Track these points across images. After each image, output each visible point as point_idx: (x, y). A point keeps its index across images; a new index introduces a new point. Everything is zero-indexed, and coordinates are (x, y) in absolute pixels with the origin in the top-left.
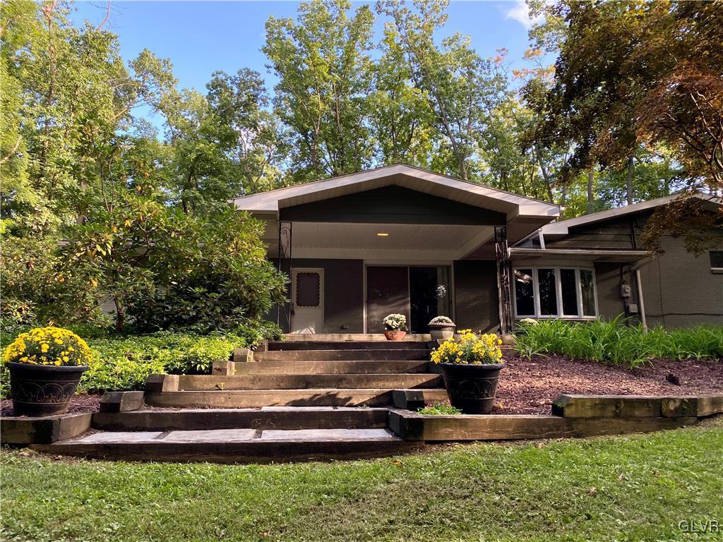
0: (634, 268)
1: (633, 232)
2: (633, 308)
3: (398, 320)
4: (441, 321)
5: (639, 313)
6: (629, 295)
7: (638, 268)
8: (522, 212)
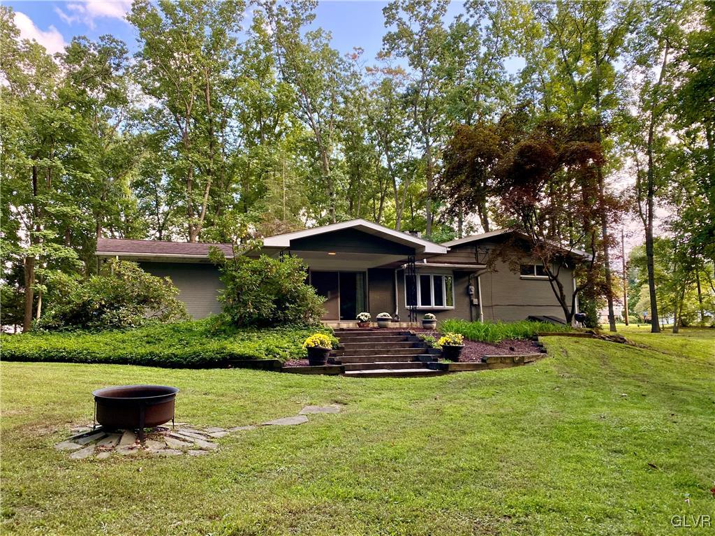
0: (476, 275)
1: (477, 252)
2: (475, 301)
3: (366, 316)
4: (385, 316)
5: (479, 305)
6: (473, 293)
7: (479, 275)
8: (427, 250)
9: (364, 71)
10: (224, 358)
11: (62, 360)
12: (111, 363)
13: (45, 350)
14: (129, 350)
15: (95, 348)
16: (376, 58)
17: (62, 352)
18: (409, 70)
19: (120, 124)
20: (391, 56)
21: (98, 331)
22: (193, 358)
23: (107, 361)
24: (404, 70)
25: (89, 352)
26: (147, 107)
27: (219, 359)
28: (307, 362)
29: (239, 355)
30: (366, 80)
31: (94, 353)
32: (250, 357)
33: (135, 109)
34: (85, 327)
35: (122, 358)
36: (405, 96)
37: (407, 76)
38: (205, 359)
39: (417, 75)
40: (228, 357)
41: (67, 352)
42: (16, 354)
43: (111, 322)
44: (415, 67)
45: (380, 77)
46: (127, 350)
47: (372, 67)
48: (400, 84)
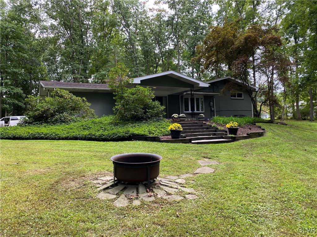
0: (213, 98)
3: (176, 116)
4: (183, 115)
5: (214, 110)
6: (212, 105)
8: (201, 85)
9: (148, 10)
10: (130, 136)
11: (42, 138)
12: (69, 140)
13: (32, 134)
14: (78, 133)
15: (58, 132)
16: (154, 4)
17: (41, 135)
18: (168, 10)
19: (38, 32)
20: (160, 3)
21: (54, 124)
22: (114, 136)
23: (66, 138)
24: (166, 10)
25: (56, 135)
26: (50, 24)
27: (127, 136)
28: (170, 137)
29: (137, 134)
30: (150, 14)
31: (59, 135)
32: (143, 135)
33: (44, 25)
34: (47, 122)
35: (74, 137)
36: (168, 21)
37: (167, 13)
38: (120, 136)
39: (173, 12)
40: (132, 135)
41: (44, 135)
42: (16, 136)
43: (60, 119)
44: (171, 9)
45: (155, 13)
46: (76, 133)
47: (151, 8)
48: (164, 16)
